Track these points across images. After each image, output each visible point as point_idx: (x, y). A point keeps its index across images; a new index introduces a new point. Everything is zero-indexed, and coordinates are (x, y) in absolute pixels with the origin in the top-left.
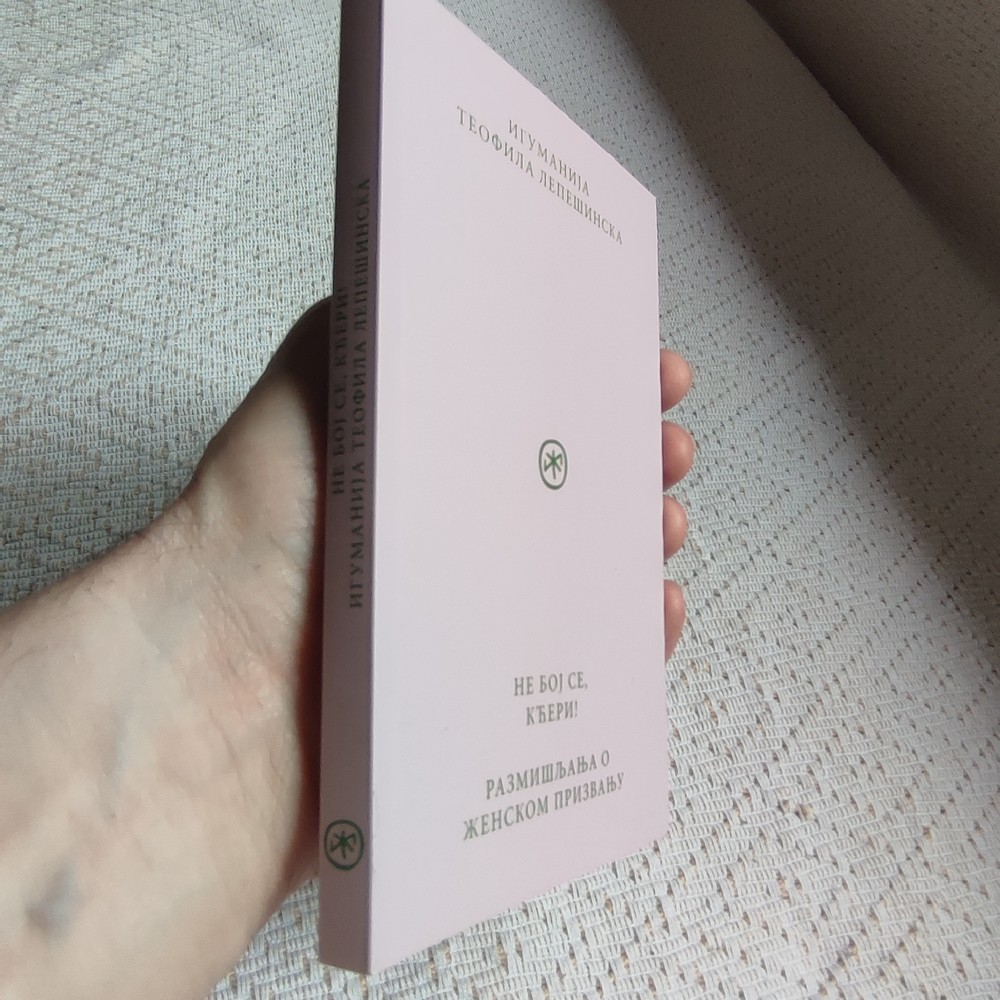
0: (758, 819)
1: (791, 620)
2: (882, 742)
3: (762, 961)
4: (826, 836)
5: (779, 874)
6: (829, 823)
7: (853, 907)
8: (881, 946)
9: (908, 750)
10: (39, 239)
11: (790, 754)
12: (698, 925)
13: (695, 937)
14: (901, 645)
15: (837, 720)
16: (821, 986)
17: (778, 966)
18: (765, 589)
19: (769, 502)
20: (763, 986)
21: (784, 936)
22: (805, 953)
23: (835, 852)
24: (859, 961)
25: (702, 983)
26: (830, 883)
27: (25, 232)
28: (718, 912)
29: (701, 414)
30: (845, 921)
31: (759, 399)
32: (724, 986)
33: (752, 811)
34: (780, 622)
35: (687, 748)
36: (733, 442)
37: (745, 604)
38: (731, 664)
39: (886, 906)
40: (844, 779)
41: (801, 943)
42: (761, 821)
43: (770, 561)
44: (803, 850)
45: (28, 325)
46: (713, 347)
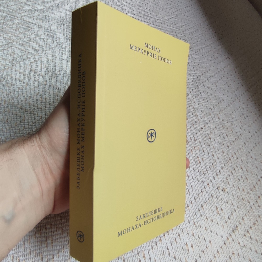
0: (211, 191)
1: (223, 137)
2: (248, 172)
3: (211, 230)
4: (230, 197)
5: (216, 207)
6: (231, 193)
7: (237, 217)
8: (245, 228)
9: (255, 174)
10: (10, 21)
11: (221, 174)
12: (193, 220)
13: (192, 223)
14: (254, 145)
15: (235, 165)
16: (227, 237)
17: (215, 231)
18: (216, 127)
19: (218, 103)
20: (211, 237)
21: (218, 223)
22: (223, 228)
23: (233, 202)
24: (238, 231)
25: (194, 235)
26: (231, 210)
27: (6, 19)
28: (199, 217)
29: (199, 77)
30: (235, 220)
31: (216, 74)
32: (200, 236)
33: (209, 189)
34: (220, 137)
35: (192, 171)
36: (208, 86)
37: (210, 131)
38: (205, 148)
39: (247, 217)
40: (236, 181)
41: (222, 225)
42: (212, 192)
43: (218, 120)
44: (223, 201)
45: (7, 45)
46: (203, 59)
